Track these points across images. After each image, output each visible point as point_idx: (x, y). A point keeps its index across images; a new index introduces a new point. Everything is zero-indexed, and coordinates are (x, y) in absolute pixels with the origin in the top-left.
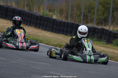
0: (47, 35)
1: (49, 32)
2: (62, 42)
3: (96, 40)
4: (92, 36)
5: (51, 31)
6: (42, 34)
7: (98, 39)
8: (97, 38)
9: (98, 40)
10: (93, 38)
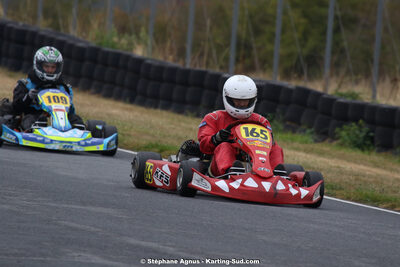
0: (115, 111)
1: (121, 104)
2: (164, 136)
3: (281, 127)
5: (128, 100)
6: (96, 110)
7: (288, 123)
8: (284, 121)
9: (287, 129)
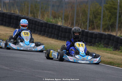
1: (54, 40)
3: (103, 46)
4: (99, 42)
5: (56, 38)
6: (46, 41)
7: (105, 45)
8: (104, 44)
9: (105, 47)
10: (100, 44)
